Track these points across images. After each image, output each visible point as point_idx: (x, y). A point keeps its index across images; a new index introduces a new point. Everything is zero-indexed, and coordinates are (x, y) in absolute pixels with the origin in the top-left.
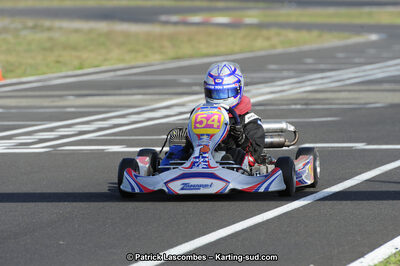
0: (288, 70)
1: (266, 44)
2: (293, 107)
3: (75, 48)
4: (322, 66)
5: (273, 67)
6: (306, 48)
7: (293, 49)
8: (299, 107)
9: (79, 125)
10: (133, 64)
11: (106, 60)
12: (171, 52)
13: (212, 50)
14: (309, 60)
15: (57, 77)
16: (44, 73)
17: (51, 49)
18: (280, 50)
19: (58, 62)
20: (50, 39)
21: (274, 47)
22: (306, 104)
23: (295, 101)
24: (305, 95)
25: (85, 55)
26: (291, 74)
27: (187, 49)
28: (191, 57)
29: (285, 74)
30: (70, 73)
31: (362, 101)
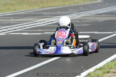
0: (75, 11)
1: (69, 3)
2: (77, 21)
3: (13, 5)
4: (85, 10)
5: (71, 10)
6: (80, 4)
7: (76, 5)
8: (78, 21)
9: (14, 27)
10: (30, 9)
11: (22, 8)
12: (41, 6)
13: (53, 5)
14: (81, 8)
15: (8, 13)
16: (4, 12)
17: (6, 5)
18: (72, 5)
19: (8, 9)
20: (6, 2)
21: (71, 4)
22: (80, 21)
23: (77, 20)
24: (80, 18)
25: (16, 7)
26: (76, 12)
27: (46, 5)
28: (47, 7)
29: (74, 12)
30: (12, 12)
31: (97, 20)
